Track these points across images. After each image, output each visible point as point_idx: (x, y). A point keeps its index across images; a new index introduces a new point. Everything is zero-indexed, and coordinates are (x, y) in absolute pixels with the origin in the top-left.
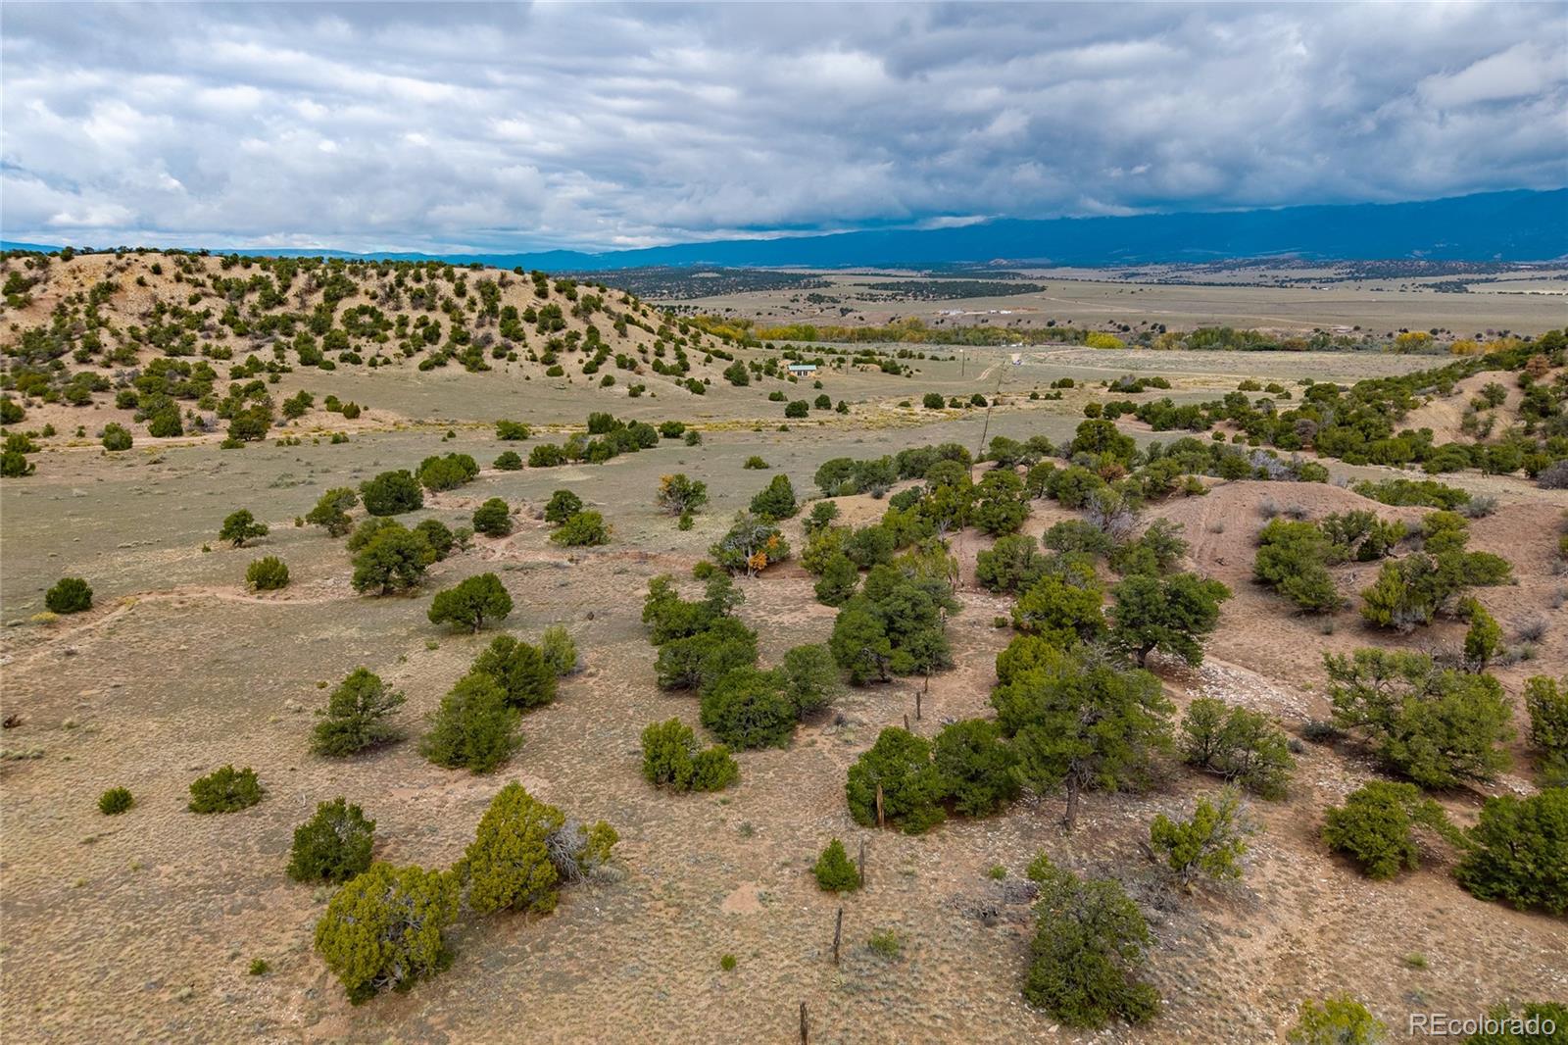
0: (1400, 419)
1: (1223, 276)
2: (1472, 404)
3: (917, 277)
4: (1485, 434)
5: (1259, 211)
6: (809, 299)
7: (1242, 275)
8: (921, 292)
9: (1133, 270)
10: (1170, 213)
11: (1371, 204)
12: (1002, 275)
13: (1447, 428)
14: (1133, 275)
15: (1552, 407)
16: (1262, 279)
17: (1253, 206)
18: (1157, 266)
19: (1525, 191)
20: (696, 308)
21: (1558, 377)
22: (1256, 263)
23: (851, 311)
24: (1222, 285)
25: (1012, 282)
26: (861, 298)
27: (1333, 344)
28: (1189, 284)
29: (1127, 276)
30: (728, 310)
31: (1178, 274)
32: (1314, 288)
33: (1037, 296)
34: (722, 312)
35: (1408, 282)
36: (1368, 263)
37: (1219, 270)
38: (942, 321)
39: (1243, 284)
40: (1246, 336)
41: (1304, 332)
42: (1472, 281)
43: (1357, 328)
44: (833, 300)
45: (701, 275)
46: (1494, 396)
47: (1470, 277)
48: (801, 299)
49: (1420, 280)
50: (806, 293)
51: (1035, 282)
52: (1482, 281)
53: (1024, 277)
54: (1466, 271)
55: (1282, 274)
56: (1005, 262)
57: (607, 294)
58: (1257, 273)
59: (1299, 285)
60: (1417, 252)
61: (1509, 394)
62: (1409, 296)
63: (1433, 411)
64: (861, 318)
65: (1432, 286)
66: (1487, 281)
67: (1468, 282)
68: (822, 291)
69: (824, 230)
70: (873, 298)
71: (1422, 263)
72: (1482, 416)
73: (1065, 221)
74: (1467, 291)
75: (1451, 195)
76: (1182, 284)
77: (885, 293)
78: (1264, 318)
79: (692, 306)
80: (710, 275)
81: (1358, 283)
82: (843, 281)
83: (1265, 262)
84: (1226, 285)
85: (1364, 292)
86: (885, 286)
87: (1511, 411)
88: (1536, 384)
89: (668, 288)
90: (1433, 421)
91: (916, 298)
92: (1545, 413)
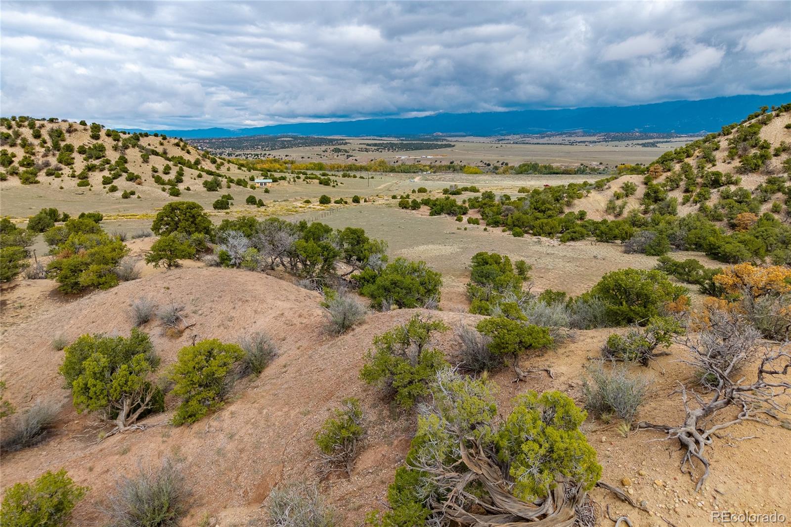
0: (569, 204)
1: (545, 140)
2: (614, 196)
3: (395, 141)
4: (619, 214)
5: (563, 110)
6: (333, 151)
7: (555, 139)
8: (392, 148)
9: (503, 137)
10: (522, 110)
11: (616, 107)
12: (437, 140)
13: (597, 210)
14: (502, 140)
15: (661, 195)
16: (563, 142)
17: (561, 107)
18: (515, 136)
19: (686, 101)
20: (269, 155)
21: (667, 178)
22: (561, 134)
23: (352, 156)
24: (543, 144)
25: (439, 143)
26: (361, 150)
27: (588, 171)
28: (527, 143)
29: (499, 140)
30: (286, 156)
31: (524, 139)
32: (586, 145)
33: (449, 149)
34: (284, 157)
35: (630, 142)
36: (612, 134)
37: (543, 137)
38: (397, 162)
39: (553, 144)
40: (545, 167)
41: (576, 165)
42: (660, 142)
43: (601, 164)
44: (346, 151)
45: (282, 139)
46: (628, 190)
47: (659, 140)
48: (329, 151)
49: (635, 142)
50: (332, 148)
51: (450, 143)
52: (664, 142)
53: (448, 141)
54: (657, 138)
55: (572, 139)
56: (441, 134)
57: (167, 141)
58: (561, 139)
59: (580, 144)
60: (636, 130)
61: (638, 189)
62: (630, 149)
63: (591, 199)
64: (356, 160)
65: (641, 145)
66: (667, 142)
67: (658, 142)
68: (342, 147)
69: (354, 118)
70: (367, 150)
71: (637, 134)
72: (619, 203)
73: (472, 114)
74: (657, 147)
75: (653, 103)
76: (524, 143)
77: (373, 148)
78: (557, 159)
79: (267, 154)
80: (287, 139)
81: (607, 143)
82: (355, 142)
83: (565, 134)
84: (545, 144)
85: (610, 147)
86: (375, 145)
87: (638, 199)
88: (655, 182)
89: (261, 145)
90: (590, 206)
91: (389, 150)
92: (656, 200)
